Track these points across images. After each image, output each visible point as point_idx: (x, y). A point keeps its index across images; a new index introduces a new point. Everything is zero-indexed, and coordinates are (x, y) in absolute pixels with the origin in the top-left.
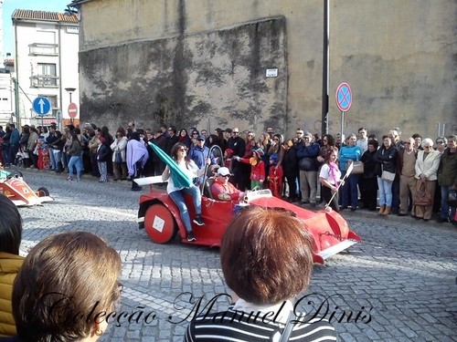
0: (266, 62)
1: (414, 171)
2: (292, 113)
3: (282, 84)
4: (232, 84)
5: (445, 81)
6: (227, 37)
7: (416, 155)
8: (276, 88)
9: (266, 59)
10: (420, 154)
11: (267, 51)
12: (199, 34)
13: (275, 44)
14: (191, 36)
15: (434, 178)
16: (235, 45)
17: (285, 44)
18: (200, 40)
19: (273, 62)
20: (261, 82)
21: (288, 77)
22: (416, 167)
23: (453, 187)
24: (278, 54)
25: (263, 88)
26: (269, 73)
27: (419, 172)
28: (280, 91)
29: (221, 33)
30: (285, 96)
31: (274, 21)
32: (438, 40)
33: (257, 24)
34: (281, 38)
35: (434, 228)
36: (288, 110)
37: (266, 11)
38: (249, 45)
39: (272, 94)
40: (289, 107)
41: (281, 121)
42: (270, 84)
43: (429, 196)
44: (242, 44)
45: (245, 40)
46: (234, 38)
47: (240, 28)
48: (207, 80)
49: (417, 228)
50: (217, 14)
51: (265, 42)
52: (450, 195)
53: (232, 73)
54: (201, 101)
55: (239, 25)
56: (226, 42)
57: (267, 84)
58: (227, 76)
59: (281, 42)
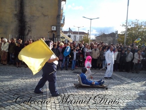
1: (1, 49)
5: (12, 22)
7: (2, 44)
10: (3, 43)
15: (8, 51)
22: (2, 48)
23: (13, 54)
27: (2, 49)
32: (10, 9)
35: (8, 67)
43: (6, 57)
49: (2, 67)
52: (12, 56)
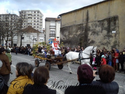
0: (112, 29)
2: (120, 44)
3: (117, 35)
4: (102, 35)
6: (101, 22)
8: (115, 36)
9: (112, 28)
11: (113, 26)
12: (92, 22)
13: (115, 24)
14: (90, 22)
16: (103, 24)
17: (118, 24)
18: (92, 23)
19: (114, 29)
20: (110, 35)
21: (119, 33)
24: (116, 26)
25: (111, 36)
26: (113, 32)
28: (116, 37)
29: (99, 21)
30: (118, 39)
31: (115, 17)
33: (109, 18)
34: (117, 22)
36: (119, 43)
37: (112, 14)
38: (107, 24)
39: (114, 38)
40: (119, 42)
41: (117, 46)
42: (113, 35)
44: (105, 24)
45: (106, 23)
46: (102, 22)
47: (104, 20)
48: (94, 34)
50: (98, 16)
51: (112, 23)
53: (102, 32)
54: (92, 40)
55: (104, 19)
56: (100, 24)
57: (112, 35)
58: (100, 33)
59: (117, 23)
